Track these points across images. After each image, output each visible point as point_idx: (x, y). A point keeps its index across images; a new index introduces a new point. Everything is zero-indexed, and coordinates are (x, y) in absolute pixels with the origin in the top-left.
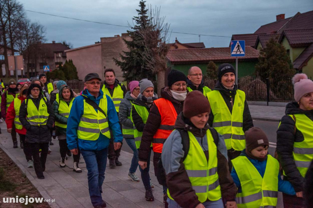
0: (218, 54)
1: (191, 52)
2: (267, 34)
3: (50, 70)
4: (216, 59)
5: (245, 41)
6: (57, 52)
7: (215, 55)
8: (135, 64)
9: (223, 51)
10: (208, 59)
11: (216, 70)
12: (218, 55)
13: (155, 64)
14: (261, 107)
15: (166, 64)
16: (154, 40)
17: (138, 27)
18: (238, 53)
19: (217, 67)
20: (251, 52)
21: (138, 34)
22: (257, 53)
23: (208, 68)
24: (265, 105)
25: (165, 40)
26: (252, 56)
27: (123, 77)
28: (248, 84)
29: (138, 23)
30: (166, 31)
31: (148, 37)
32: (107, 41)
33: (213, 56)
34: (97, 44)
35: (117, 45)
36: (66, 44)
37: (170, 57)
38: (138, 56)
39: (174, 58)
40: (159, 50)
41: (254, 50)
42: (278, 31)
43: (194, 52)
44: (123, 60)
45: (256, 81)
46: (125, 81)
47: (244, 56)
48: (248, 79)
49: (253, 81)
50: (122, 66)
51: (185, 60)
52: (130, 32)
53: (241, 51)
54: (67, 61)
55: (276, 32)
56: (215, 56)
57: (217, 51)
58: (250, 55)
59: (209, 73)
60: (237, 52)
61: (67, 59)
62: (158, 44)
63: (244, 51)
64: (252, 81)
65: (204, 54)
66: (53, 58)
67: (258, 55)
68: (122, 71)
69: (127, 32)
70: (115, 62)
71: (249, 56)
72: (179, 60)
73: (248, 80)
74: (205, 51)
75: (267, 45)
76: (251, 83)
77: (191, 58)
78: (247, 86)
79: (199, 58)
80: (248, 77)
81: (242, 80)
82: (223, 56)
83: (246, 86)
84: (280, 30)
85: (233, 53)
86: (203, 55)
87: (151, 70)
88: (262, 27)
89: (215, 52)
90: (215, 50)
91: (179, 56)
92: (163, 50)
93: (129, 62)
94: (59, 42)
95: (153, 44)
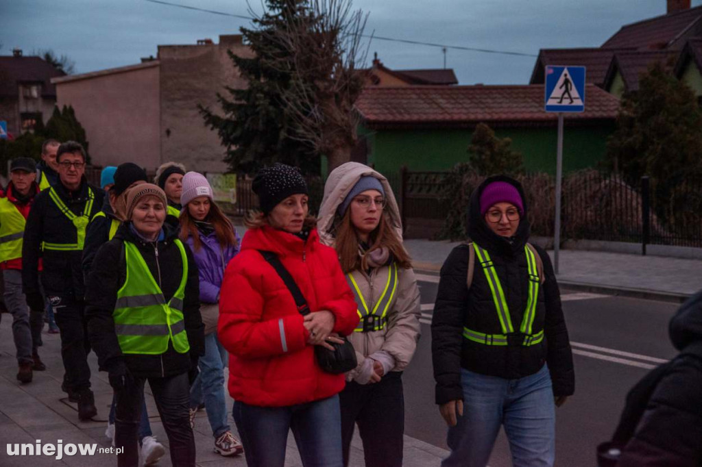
0: (500, 103)
1: (425, 94)
2: (640, 50)
3: (9, 135)
4: (496, 117)
5: (585, 68)
6: (28, 84)
7: (493, 108)
8: (261, 126)
9: (515, 96)
10: (472, 117)
11: (496, 150)
12: (501, 107)
13: (323, 126)
14: (623, 257)
15: (356, 126)
16: (323, 57)
17: (271, 17)
18: (566, 102)
19: (498, 139)
20: (598, 101)
21: (276, 38)
22: (612, 104)
23: (474, 142)
24: (635, 253)
25: (353, 57)
26: (597, 111)
27: (226, 161)
28: (588, 192)
29: (272, 8)
30: (356, 34)
31: (304, 49)
32: (176, 56)
33: (487, 110)
34: (148, 64)
35: (204, 70)
36: (54, 59)
37: (367, 108)
38: (270, 104)
39: (377, 111)
40: (335, 86)
41: (604, 96)
42: (671, 42)
43: (434, 96)
44: (226, 113)
45: (613, 184)
46: (231, 172)
47: (581, 112)
48: (588, 177)
49: (603, 184)
50: (224, 131)
51: (407, 117)
52: (249, 31)
53: (573, 96)
54: (56, 111)
55: (664, 46)
56: (494, 110)
57: (497, 95)
58: (593, 110)
59: (476, 156)
60: (562, 99)
61: (56, 104)
62: (334, 69)
63: (581, 97)
64: (600, 182)
65: (461, 101)
66: (15, 99)
67: (617, 109)
68: (222, 144)
69: (238, 33)
70: (205, 118)
71: (589, 111)
72: (390, 118)
73: (588, 179)
74: (463, 94)
75: (642, 82)
76: (598, 188)
77: (425, 114)
78: (586, 198)
79: (446, 112)
80: (589, 170)
81: (573, 179)
82: (515, 110)
83: (583, 196)
84: (676, 40)
85: (551, 102)
86: (460, 106)
87: (311, 144)
88: (624, 29)
89: (493, 99)
90: (494, 91)
91: (389, 106)
92: (346, 87)
93: (243, 119)
94: (32, 55)
95: (320, 68)
